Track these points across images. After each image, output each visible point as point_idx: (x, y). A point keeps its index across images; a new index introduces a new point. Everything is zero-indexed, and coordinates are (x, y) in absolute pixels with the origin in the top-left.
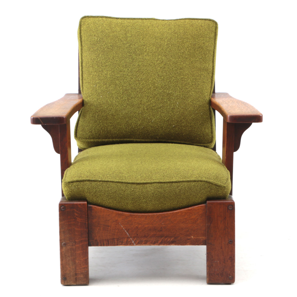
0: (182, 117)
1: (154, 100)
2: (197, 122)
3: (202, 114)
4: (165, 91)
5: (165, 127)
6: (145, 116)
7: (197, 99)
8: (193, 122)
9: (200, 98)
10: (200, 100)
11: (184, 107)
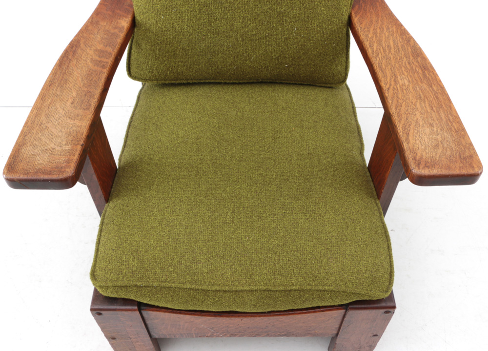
0: (302, 53)
1: (255, 25)
2: (326, 58)
3: (334, 45)
4: (275, 7)
5: (271, 67)
6: (239, 51)
7: (329, 20)
8: (319, 58)
9: (334, 17)
10: (333, 22)
11: (306, 35)
